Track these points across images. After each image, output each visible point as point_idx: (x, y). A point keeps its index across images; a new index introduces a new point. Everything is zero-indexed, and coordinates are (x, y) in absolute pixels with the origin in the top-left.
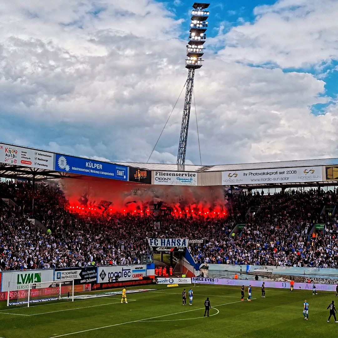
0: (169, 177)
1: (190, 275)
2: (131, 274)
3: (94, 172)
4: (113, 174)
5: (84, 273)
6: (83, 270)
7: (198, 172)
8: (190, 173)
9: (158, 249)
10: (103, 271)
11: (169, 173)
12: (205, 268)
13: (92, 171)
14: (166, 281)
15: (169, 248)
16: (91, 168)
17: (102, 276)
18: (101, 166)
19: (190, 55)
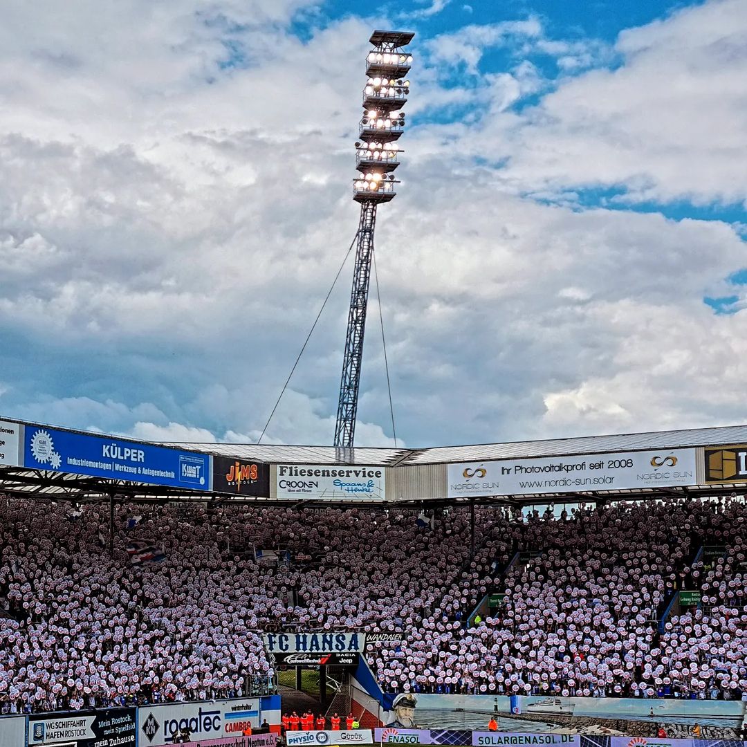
0: (314, 478)
1: (370, 722)
2: (223, 722)
3: (124, 468)
4: (171, 475)
5: (102, 724)
6: (101, 716)
7: (388, 465)
8: (368, 469)
9: (288, 659)
10: (151, 717)
11: (314, 468)
12: (407, 705)
13: (118, 467)
14: (311, 738)
15: (315, 656)
16: (117, 461)
17: (148, 729)
18: (141, 455)
19: (364, 167)
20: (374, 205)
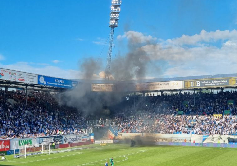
0: (101, 87)
2: (81, 139)
4: (70, 86)
5: (55, 139)
6: (55, 137)
9: (95, 125)
10: (66, 138)
12: (120, 135)
14: (100, 142)
15: (101, 125)
16: (58, 83)
17: (65, 140)
18: (63, 82)
20: (114, 28)
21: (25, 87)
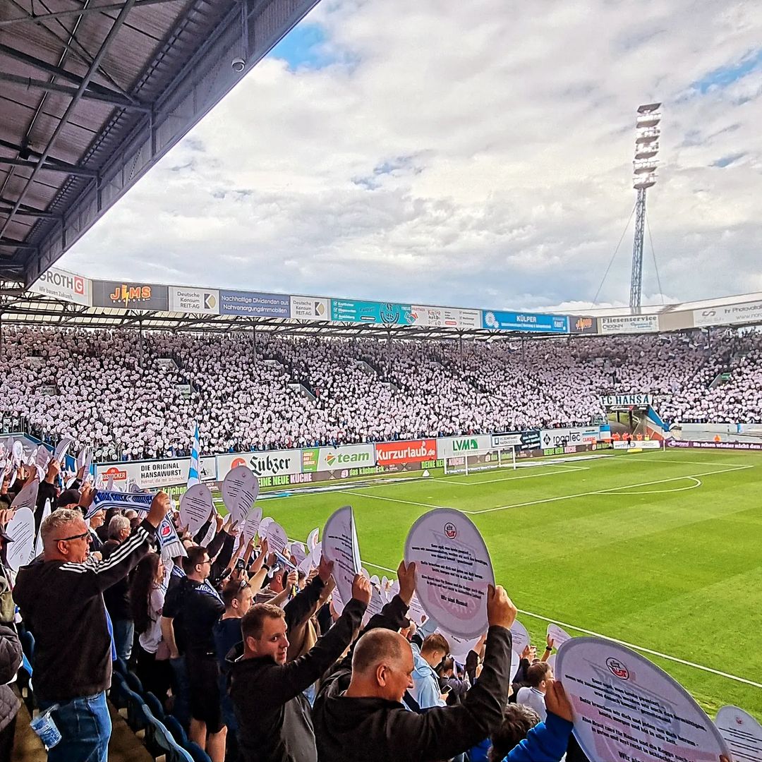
0: (620, 323)
1: (655, 437)
2: (581, 437)
3: (527, 326)
4: (550, 327)
5: (524, 438)
6: (524, 435)
7: (659, 313)
8: (649, 317)
9: (612, 408)
10: (547, 435)
11: (620, 318)
12: (677, 429)
13: (524, 325)
15: (626, 406)
16: (523, 322)
17: (545, 440)
18: (535, 319)
19: (637, 172)
20: (644, 189)
21: (457, 336)
